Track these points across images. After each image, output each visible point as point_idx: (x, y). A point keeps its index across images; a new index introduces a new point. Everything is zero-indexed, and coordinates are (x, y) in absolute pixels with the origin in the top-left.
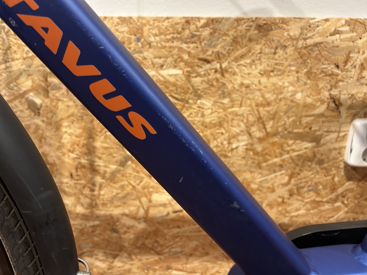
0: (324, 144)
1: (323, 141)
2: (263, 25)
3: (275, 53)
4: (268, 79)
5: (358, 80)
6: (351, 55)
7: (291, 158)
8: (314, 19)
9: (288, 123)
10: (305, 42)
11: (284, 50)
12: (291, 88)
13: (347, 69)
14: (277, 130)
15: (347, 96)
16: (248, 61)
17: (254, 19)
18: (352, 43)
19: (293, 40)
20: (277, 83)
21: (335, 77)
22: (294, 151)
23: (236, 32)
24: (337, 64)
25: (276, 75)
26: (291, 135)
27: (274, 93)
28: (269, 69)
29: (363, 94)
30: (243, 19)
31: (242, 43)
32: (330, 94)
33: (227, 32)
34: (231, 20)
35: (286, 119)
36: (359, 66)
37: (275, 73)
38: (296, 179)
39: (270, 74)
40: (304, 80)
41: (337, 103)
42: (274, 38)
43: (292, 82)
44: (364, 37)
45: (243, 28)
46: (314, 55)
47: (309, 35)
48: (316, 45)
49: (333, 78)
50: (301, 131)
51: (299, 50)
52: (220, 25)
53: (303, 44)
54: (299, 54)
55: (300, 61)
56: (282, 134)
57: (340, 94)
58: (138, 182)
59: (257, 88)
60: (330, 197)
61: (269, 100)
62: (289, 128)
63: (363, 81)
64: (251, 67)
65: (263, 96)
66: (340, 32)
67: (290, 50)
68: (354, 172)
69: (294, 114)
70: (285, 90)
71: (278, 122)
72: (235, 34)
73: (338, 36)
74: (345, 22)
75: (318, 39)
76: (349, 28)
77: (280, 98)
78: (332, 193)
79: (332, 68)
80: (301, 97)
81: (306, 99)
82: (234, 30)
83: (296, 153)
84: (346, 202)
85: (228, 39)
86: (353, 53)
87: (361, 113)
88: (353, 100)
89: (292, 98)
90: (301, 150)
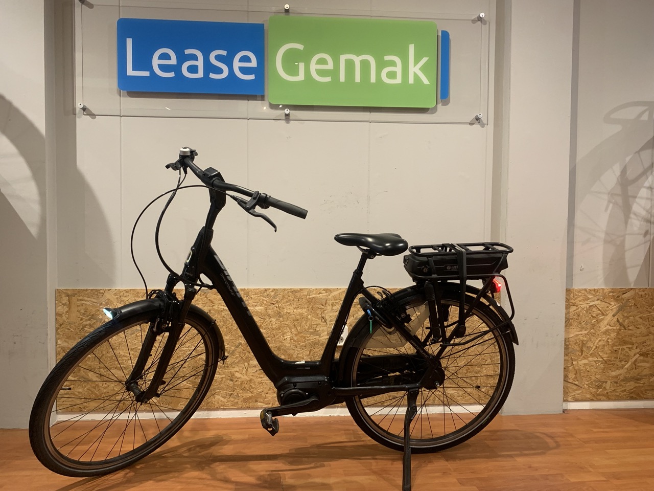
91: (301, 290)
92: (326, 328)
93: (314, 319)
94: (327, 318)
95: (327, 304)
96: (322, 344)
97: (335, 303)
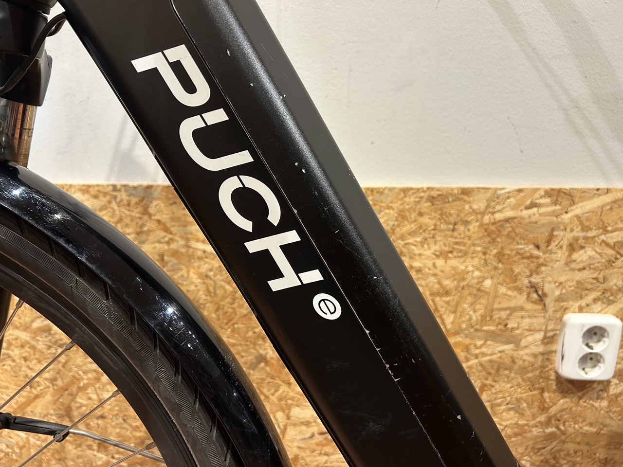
0: (526, 347)
1: (523, 343)
2: (437, 197)
3: (453, 230)
4: (446, 262)
5: (567, 264)
6: (555, 233)
7: (481, 365)
8: (503, 189)
9: (474, 318)
10: (492, 217)
11: (466, 226)
12: (477, 273)
13: (551, 250)
14: (460, 327)
15: (553, 284)
16: (419, 239)
17: (425, 189)
18: (555, 219)
19: (477, 213)
20: (457, 267)
21: (535, 260)
22: (484, 354)
23: (402, 204)
24: (536, 244)
25: (455, 257)
26: (479, 334)
27: (455, 280)
28: (446, 249)
29: (575, 283)
30: (411, 189)
31: (411, 218)
32: (530, 282)
33: (391, 205)
34: (396, 191)
35: (471, 313)
36: (567, 246)
37: (455, 254)
38: (489, 392)
39: (448, 256)
40: (494, 263)
41: (540, 293)
42: (452, 212)
43: (478, 266)
44: (571, 210)
45: (411, 200)
46: (505, 232)
47: (498, 208)
48: (507, 220)
49: (533, 262)
50: (492, 328)
51: (486, 227)
52: (382, 197)
53: (490, 219)
54: (486, 231)
55: (487, 239)
56: (467, 332)
57: (543, 281)
58: (272, 391)
59: (431, 272)
60: (538, 419)
61: (448, 287)
62: (477, 324)
63: (573, 265)
64: (423, 246)
65: (439, 283)
66: (537, 205)
67: (474, 227)
68: (570, 386)
69: (482, 307)
70: (469, 276)
71: (461, 316)
72: (401, 207)
73: (535, 210)
74: (545, 193)
75: (510, 213)
76: (551, 200)
77: (462, 286)
78: (541, 414)
79: (531, 249)
80: (491, 285)
81: (497, 287)
82: (400, 202)
83: (488, 358)
84: (562, 427)
85: (391, 211)
86: (557, 231)
87: (574, 307)
88: (562, 290)
89: (478, 286)
90: (495, 354)
91: (465, 192)
92: (541, 320)
93: (503, 290)
94: (547, 288)
95: (553, 244)
96: (523, 370)
97: (581, 241)
